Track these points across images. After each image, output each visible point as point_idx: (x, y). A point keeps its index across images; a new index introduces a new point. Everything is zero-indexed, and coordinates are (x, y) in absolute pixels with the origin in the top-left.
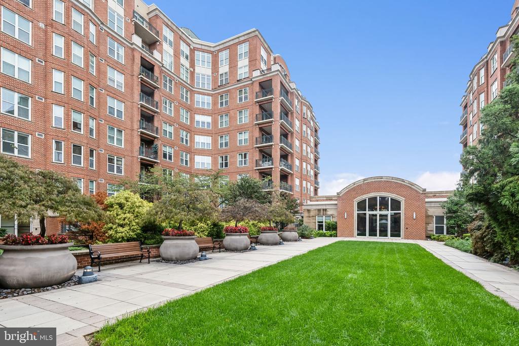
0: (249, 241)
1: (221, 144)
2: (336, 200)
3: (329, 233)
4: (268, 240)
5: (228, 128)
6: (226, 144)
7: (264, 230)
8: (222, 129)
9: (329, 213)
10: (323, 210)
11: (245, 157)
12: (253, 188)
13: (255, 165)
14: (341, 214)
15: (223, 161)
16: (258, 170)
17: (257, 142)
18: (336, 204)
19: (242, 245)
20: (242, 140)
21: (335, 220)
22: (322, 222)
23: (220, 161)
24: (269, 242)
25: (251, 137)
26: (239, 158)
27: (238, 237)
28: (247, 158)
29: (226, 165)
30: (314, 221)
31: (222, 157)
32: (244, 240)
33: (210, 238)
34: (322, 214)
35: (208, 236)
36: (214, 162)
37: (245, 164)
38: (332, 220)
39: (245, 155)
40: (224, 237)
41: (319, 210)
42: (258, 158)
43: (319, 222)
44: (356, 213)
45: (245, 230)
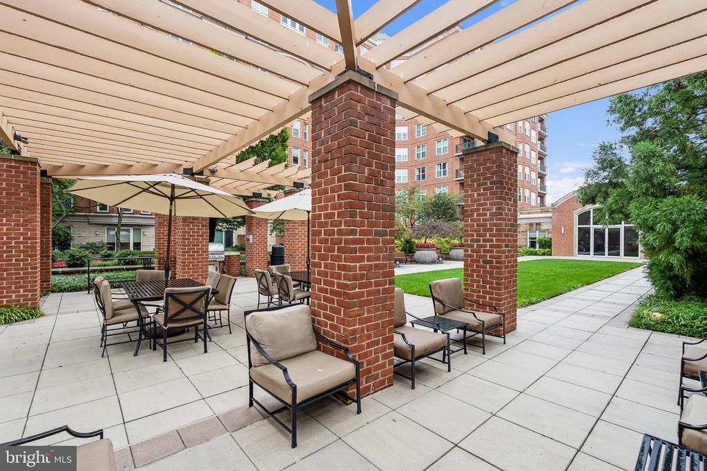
0: (436, 256)
1: (418, 155)
2: (551, 212)
3: (542, 251)
4: (457, 256)
5: (426, 136)
6: (424, 154)
7: (454, 247)
8: (420, 138)
9: (544, 227)
10: (537, 224)
11: (444, 167)
12: (447, 205)
13: (455, 176)
14: (556, 229)
15: (420, 172)
16: (458, 180)
17: (457, 150)
18: (551, 217)
19: (430, 259)
20: (440, 148)
21: (550, 236)
22: (535, 238)
23: (417, 173)
24: (460, 258)
25: (451, 145)
26: (437, 169)
27: (426, 252)
28: (447, 169)
29: (424, 177)
30: (525, 237)
31: (419, 169)
32: (432, 254)
33: (403, 252)
34: (534, 229)
35: (401, 251)
36: (411, 175)
37: (444, 174)
38: (548, 236)
39: (444, 164)
40: (414, 252)
41: (531, 225)
42: (458, 168)
43: (532, 238)
44: (576, 227)
45: (433, 246)
